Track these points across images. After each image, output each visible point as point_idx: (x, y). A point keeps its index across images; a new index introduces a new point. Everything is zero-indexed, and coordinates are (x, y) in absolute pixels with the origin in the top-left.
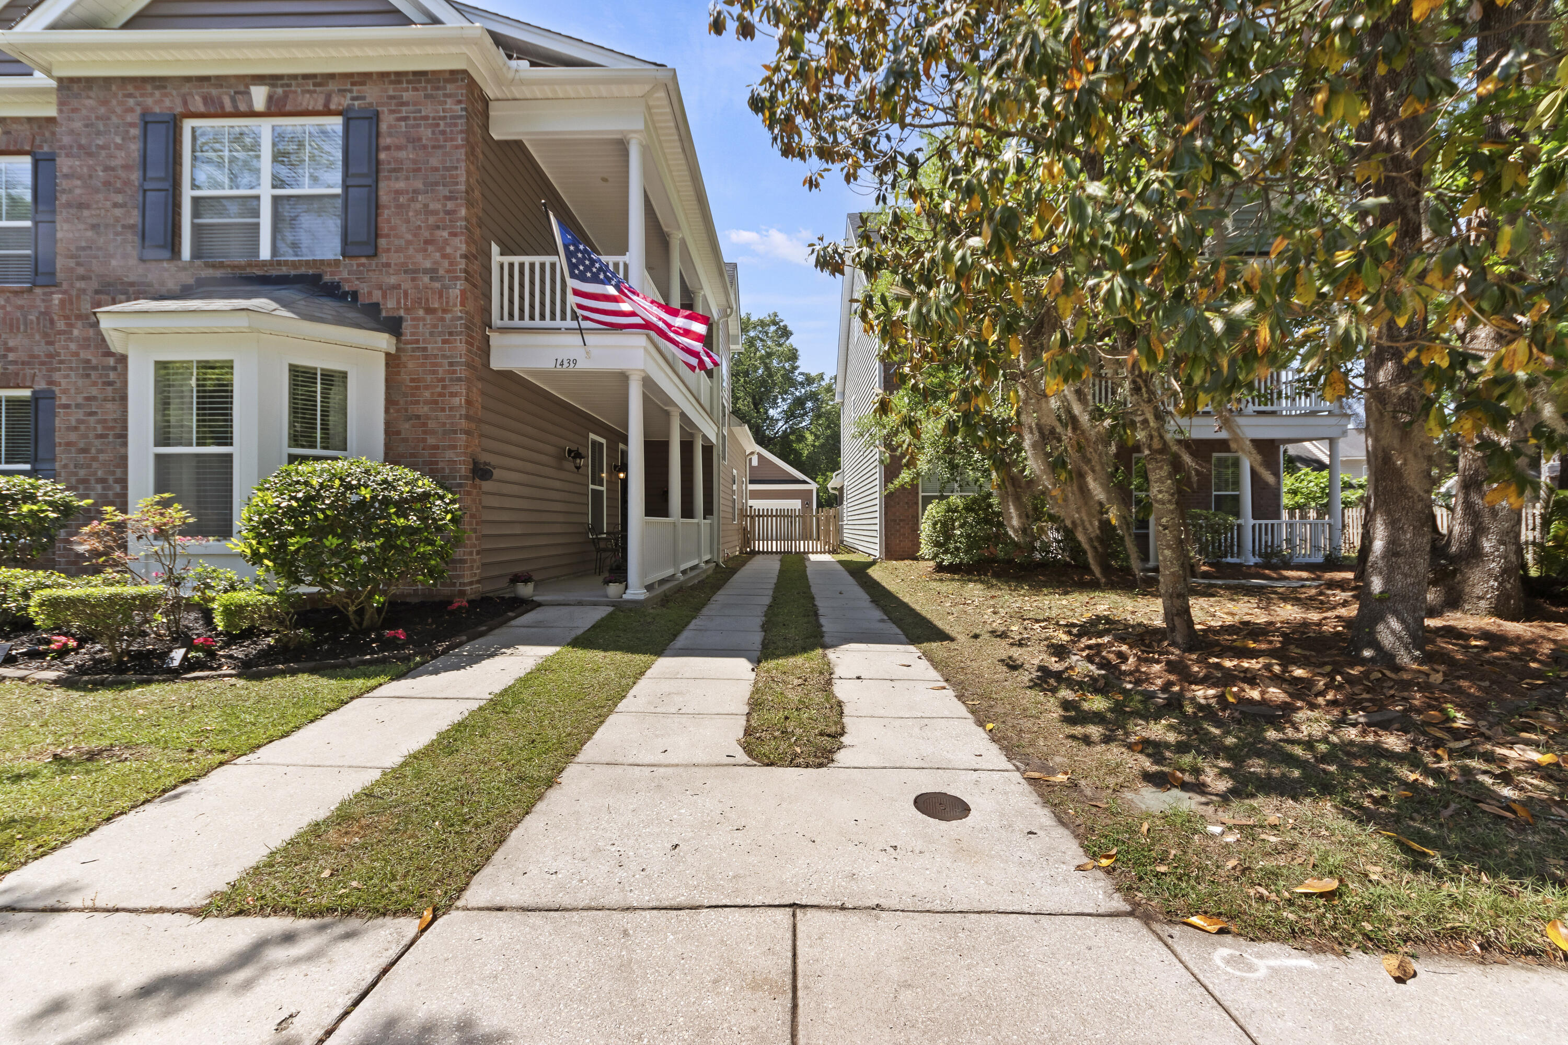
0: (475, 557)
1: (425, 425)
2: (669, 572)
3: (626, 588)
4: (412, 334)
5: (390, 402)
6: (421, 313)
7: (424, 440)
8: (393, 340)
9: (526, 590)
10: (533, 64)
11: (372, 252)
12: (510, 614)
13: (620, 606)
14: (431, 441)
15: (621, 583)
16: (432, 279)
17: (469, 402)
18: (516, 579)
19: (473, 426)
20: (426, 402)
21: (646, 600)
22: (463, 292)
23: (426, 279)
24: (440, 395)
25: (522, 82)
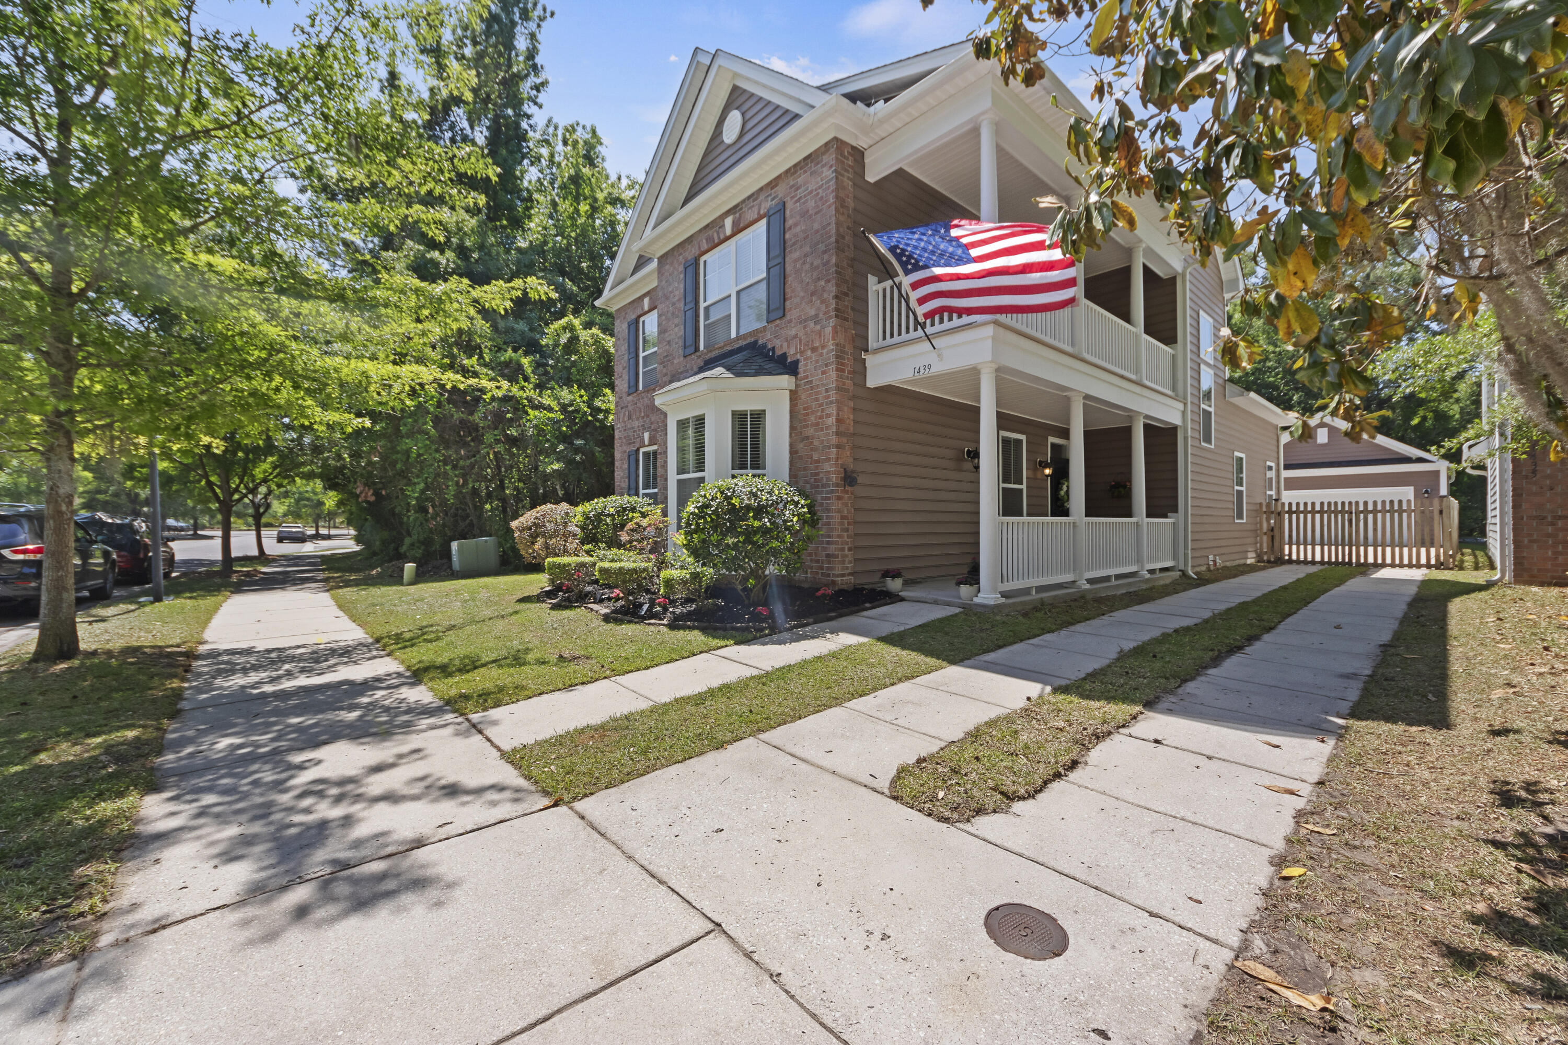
0: (846, 552)
1: (812, 443)
2: (1067, 577)
3: (979, 591)
4: (805, 371)
5: (792, 428)
6: (809, 353)
7: (811, 456)
8: (793, 379)
9: (895, 585)
10: (886, 101)
11: (781, 314)
12: (867, 605)
13: (969, 609)
14: (816, 456)
15: (971, 585)
16: (815, 323)
17: (839, 421)
18: (887, 574)
19: (844, 440)
20: (813, 425)
21: (997, 606)
22: (834, 328)
23: (812, 324)
24: (821, 417)
25: (882, 122)
